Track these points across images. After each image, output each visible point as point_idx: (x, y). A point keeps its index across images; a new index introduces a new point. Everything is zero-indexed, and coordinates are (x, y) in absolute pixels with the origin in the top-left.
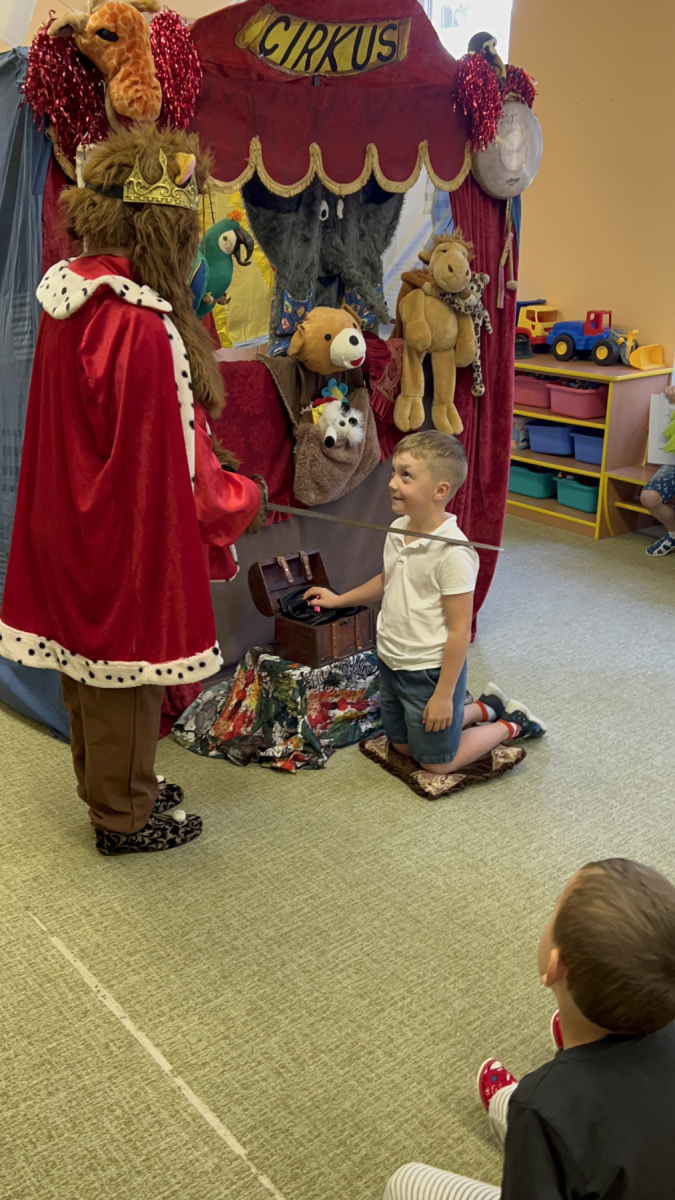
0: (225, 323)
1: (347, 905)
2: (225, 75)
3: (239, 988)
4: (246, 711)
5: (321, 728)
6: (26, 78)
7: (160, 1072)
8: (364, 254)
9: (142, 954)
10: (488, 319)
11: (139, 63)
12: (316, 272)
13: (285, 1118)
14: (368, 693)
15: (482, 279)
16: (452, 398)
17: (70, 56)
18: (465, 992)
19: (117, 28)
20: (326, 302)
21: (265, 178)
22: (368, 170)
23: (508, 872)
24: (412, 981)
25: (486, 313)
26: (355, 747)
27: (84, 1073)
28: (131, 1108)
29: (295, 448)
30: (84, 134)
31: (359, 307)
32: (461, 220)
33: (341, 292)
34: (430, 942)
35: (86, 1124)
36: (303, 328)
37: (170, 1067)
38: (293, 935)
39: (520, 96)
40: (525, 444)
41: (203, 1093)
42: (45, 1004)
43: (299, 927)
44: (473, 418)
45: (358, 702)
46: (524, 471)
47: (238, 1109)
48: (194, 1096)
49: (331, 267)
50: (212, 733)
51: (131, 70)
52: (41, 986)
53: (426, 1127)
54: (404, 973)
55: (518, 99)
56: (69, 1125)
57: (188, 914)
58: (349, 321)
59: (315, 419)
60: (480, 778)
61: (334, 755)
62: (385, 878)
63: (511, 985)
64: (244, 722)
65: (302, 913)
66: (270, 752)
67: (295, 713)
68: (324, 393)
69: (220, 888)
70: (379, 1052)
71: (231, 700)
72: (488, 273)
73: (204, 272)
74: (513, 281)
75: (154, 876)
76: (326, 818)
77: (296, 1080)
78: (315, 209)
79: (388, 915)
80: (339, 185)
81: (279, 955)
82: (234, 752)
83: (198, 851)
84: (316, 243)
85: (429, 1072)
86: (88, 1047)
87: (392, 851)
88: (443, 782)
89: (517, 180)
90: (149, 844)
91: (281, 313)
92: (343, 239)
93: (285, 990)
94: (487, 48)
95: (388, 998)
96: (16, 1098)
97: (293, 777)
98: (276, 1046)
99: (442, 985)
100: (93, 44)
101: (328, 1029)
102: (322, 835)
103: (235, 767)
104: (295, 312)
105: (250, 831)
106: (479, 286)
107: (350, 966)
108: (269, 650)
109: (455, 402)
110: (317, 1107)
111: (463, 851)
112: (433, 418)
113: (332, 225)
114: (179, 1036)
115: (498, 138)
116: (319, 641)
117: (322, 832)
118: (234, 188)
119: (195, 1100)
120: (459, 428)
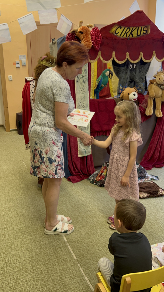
0: (112, 91)
2: (107, 39)
3: (85, 229)
4: (103, 175)
7: (64, 241)
8: (140, 76)
11: (87, 38)
12: (129, 80)
13: (87, 254)
16: (160, 108)
17: (74, 37)
19: (83, 31)
20: (131, 86)
21: (116, 60)
22: (140, 58)
23: (154, 216)
28: (57, 247)
33: (134, 84)
36: (123, 92)
41: (72, 247)
43: (102, 220)
47: (78, 251)
48: (70, 247)
49: (132, 79)
50: (95, 179)
51: (85, 39)
57: (79, 214)
58: (134, 90)
60: (154, 196)
64: (102, 178)
71: (100, 172)
73: (102, 80)
75: (75, 206)
77: (91, 248)
78: (128, 66)
80: (133, 61)
81: (96, 224)
82: (99, 184)
83: (85, 202)
84: (129, 73)
88: (144, 195)
91: (119, 88)
92: (135, 74)
93: (95, 231)
96: (36, 241)
98: (89, 241)
100: (78, 34)
101: (101, 240)
103: (99, 187)
104: (122, 89)
109: (161, 110)
110: (94, 254)
112: (155, 113)
113: (132, 70)
118: (109, 62)
119: (70, 248)
120: (162, 115)
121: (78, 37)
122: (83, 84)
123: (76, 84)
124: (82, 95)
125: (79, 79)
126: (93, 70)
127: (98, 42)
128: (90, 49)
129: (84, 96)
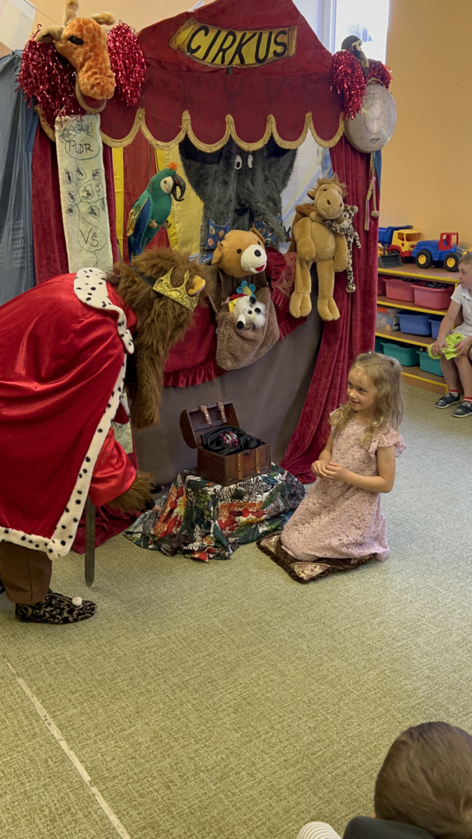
1: (234, 661)
2: (163, 67)
3: (147, 720)
4: (177, 516)
5: (229, 530)
6: (20, 72)
7: (82, 782)
8: (268, 192)
9: (81, 693)
10: (358, 238)
11: (98, 59)
12: (233, 205)
13: (168, 821)
14: (265, 504)
15: (352, 210)
16: (332, 295)
17: (51, 55)
18: (313, 730)
19: (82, 35)
20: (241, 227)
21: (193, 139)
22: (268, 133)
23: (356, 639)
24: (274, 720)
25: (356, 234)
26: (254, 544)
27: (26, 781)
28: (57, 809)
29: (217, 330)
30: (61, 109)
31: (265, 230)
32: (338, 168)
33: (251, 219)
34: (291, 691)
35: (22, 820)
36: (222, 245)
37: (89, 779)
38: (192, 682)
39: (379, 80)
40: (397, 327)
41: (111, 801)
42: (6, 728)
43: (197, 677)
44: (348, 308)
45: (257, 511)
46: (396, 346)
47: (134, 813)
48: (104, 801)
49: (244, 202)
50: (152, 532)
51: (93, 64)
52: (5, 714)
53: (271, 832)
54: (269, 714)
55: (378, 83)
56: (10, 820)
57: (118, 664)
58: (255, 240)
59: (230, 309)
61: (238, 550)
62: (265, 641)
63: (348, 725)
64: (175, 524)
65: (200, 667)
66: (190, 547)
67: (209, 518)
68: (238, 291)
69: (143, 645)
70: (244, 773)
71: (166, 508)
72: (357, 206)
73: (149, 206)
74: (375, 211)
76: (227, 596)
77: (180, 792)
78: (231, 161)
79: (263, 669)
80: (248, 144)
81: (179, 697)
82: (165, 546)
83: (131, 617)
84: (233, 186)
85: (279, 789)
86: (32, 761)
87: (271, 621)
88: (312, 570)
89: (378, 139)
90: (48, 618)
91: (207, 235)
92: (253, 185)
93: (180, 724)
94: (355, 47)
95: (255, 732)
97: (207, 565)
98: (168, 766)
99: (297, 723)
100: (66, 47)
101: (208, 754)
102: (222, 608)
103: (166, 557)
104: (217, 234)
105: (170, 604)
106: (350, 214)
107: (230, 707)
108: (194, 472)
109: (334, 297)
110: (192, 814)
111: (324, 623)
112: (318, 308)
113: (244, 172)
114: (99, 755)
115: (363, 110)
116: (227, 466)
117: (222, 606)
118: (171, 146)
119: (104, 805)
120: (337, 316)
121: (66, 56)
122: (91, 218)
123: (67, 219)
124: (89, 257)
125: (76, 202)
127: (133, 78)
128: (109, 101)
129: (95, 260)
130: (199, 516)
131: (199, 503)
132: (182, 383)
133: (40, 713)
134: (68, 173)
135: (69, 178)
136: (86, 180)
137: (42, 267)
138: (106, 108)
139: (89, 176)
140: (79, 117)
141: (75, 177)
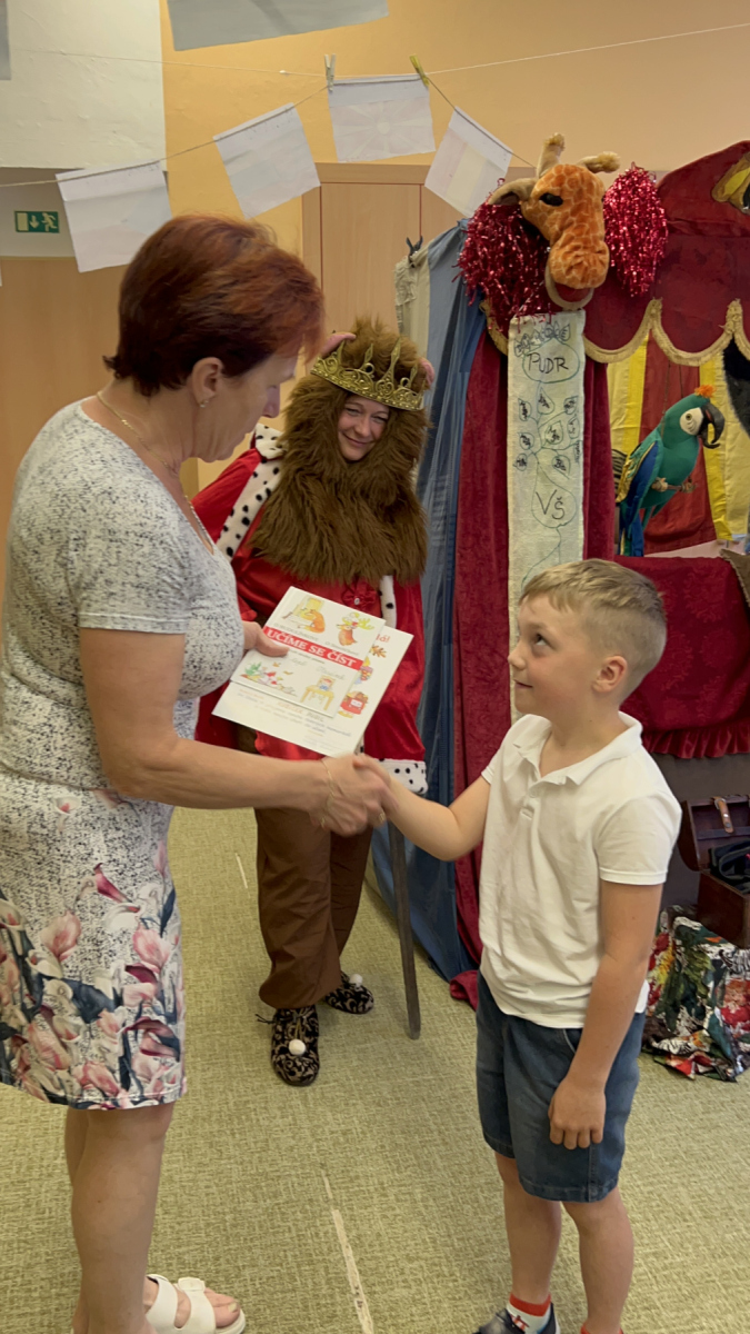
2: (699, 232)
6: (464, 251)
9: (423, 1263)
17: (512, 224)
19: (562, 191)
21: (744, 345)
30: (520, 306)
66: (665, 1045)
67: (705, 1001)
73: (657, 456)
100: (537, 210)
108: (691, 912)
116: (749, 914)
118: (704, 359)
121: (535, 223)
122: (556, 475)
123: (514, 474)
124: (550, 536)
125: (534, 449)
126: (622, 401)
127: (642, 252)
128: (596, 290)
129: (558, 540)
130: (689, 992)
131: (692, 970)
132: (688, 752)
133: (350, 1280)
134: (523, 404)
135: (525, 411)
136: (554, 414)
137: (464, 549)
138: (591, 301)
139: (559, 408)
140: (547, 315)
141: (535, 410)
